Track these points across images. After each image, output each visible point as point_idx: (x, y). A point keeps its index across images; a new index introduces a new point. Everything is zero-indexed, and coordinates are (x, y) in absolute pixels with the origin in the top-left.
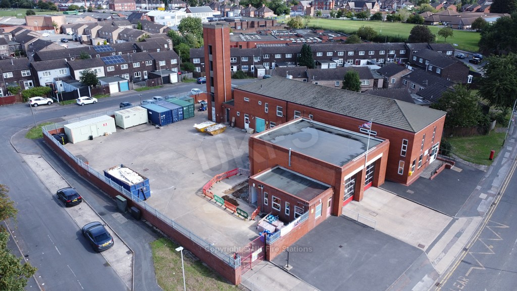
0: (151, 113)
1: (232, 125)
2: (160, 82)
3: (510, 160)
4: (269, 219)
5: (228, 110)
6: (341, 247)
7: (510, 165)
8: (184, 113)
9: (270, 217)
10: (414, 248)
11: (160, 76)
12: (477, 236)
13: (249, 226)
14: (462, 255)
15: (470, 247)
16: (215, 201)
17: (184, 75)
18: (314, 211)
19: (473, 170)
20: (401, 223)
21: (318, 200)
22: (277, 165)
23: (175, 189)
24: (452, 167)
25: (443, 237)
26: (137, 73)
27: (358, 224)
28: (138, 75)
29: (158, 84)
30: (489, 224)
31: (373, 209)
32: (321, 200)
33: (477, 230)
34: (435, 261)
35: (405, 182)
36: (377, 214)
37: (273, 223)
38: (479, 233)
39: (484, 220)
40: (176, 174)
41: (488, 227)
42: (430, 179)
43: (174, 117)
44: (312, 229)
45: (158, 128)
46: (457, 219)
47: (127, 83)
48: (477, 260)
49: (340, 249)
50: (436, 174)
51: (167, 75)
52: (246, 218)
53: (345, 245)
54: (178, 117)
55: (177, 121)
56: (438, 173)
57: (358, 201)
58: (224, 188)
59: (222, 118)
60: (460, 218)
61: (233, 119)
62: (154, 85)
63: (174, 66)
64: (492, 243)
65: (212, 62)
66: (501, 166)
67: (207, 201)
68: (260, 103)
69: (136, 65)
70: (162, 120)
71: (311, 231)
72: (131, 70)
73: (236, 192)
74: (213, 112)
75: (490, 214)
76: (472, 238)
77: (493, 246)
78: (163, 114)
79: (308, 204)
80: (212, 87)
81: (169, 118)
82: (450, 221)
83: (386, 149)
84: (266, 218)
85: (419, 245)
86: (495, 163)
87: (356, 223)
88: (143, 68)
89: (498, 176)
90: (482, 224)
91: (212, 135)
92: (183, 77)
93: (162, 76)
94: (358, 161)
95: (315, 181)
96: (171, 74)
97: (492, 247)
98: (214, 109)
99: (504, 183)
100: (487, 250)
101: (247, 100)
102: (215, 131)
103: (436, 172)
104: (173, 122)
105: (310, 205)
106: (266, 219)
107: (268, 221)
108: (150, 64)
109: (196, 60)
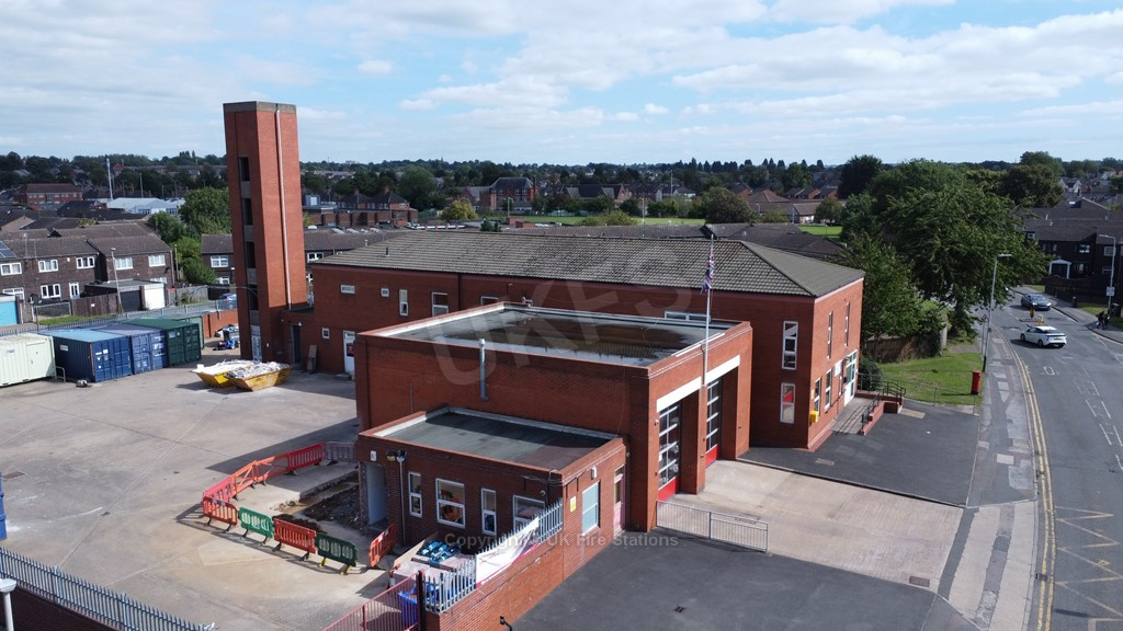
0: (65, 348)
1: (310, 366)
2: (113, 305)
3: (1017, 395)
4: (428, 555)
5: (297, 328)
6: (680, 610)
7: (1021, 402)
8: (171, 350)
9: (431, 547)
10: (900, 587)
11: (115, 291)
12: (1050, 543)
13: (360, 586)
14: (1042, 592)
15: (1048, 568)
16: (243, 531)
17: (184, 290)
18: (579, 504)
19: (950, 413)
20: (834, 532)
21: (587, 468)
22: (445, 405)
23: (107, 513)
24: (900, 409)
25: (966, 555)
26: (51, 288)
27: (714, 546)
28: (51, 293)
29: (108, 311)
30: (1059, 514)
31: (744, 509)
32: (595, 469)
33: (1041, 530)
34: (980, 615)
35: (804, 444)
36: (759, 518)
37: (444, 562)
38: (1050, 534)
39: (1041, 506)
40: (120, 478)
41: (1062, 520)
42: (860, 433)
43: (137, 357)
44: (574, 570)
45: (85, 386)
46: (977, 511)
47: (13, 305)
48: (1092, 600)
49: (679, 617)
50: (870, 423)
51: (135, 288)
52: (350, 563)
53: (690, 603)
54: (150, 359)
55: (146, 370)
56: (875, 420)
57: (695, 493)
58: (276, 499)
59: (280, 353)
60: (981, 508)
61: (313, 351)
62: (95, 312)
63: (158, 272)
64: (1098, 554)
65: (248, 201)
66: (1006, 405)
67: (214, 533)
68: (385, 292)
69: (47, 267)
70: (98, 363)
71: (574, 576)
72: (30, 279)
73: (317, 506)
74: (256, 339)
75: (1047, 492)
76: (1040, 548)
77: (1108, 560)
78: (102, 345)
79: (560, 476)
80: (249, 270)
81: (122, 360)
82: (959, 517)
83: (746, 347)
84: (420, 553)
85: (912, 579)
86: (988, 400)
87: (704, 544)
88: (67, 273)
89: (1011, 421)
90: (1041, 516)
91: (249, 390)
92: (180, 295)
93: (121, 289)
94: (687, 359)
95: (566, 429)
96: (146, 287)
97: (1107, 563)
98: (256, 329)
99: (1034, 434)
100: (1099, 572)
101: (349, 289)
102: (258, 377)
103: (870, 419)
104: (133, 372)
105: (565, 482)
106: (419, 557)
107: (426, 559)
108: (89, 267)
109: (220, 260)
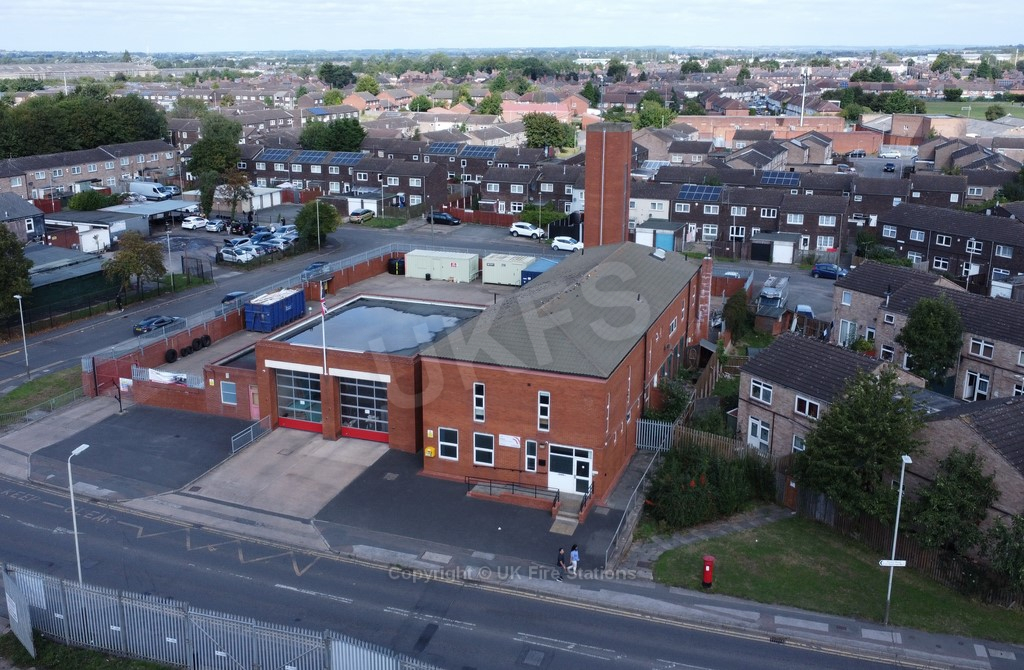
2: (744, 252)
6: (178, 436)
21: (223, 371)
24: (564, 519)
26: (738, 229)
28: (737, 233)
29: (739, 256)
32: (228, 375)
42: (467, 492)
44: (214, 413)
47: (672, 238)
62: (729, 255)
63: (826, 231)
69: (738, 212)
72: (724, 220)
82: (294, 515)
85: (197, 488)
88: (751, 220)
93: (754, 241)
96: (775, 242)
105: (207, 369)
108: (771, 217)
109: (890, 230)
